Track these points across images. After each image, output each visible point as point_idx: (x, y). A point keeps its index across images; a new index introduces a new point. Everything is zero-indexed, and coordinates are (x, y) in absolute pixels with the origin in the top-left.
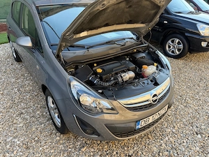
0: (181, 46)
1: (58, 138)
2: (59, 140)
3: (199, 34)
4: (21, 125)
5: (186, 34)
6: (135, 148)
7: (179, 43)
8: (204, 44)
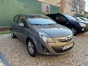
0: (75, 31)
1: (32, 58)
2: (33, 59)
3: (80, 26)
4: (17, 55)
5: (76, 27)
6: (63, 60)
7: (74, 30)
8: (83, 30)
